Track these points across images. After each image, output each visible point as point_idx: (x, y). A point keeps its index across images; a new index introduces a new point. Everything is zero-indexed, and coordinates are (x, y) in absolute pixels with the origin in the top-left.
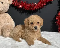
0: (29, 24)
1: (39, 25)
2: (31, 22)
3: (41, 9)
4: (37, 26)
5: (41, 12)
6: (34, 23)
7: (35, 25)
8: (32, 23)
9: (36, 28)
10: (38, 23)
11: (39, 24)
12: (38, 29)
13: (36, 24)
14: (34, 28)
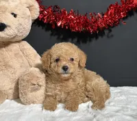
3: (113, 27)
4: (67, 65)
5: (112, 36)
9: (65, 68)
10: (72, 60)
11: (74, 62)
14: (61, 70)
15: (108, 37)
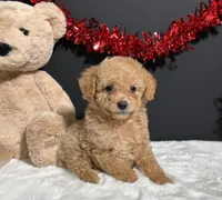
0: (97, 91)
1: (136, 97)
2: (104, 82)
6: (116, 87)
7: (119, 96)
8: (109, 89)
10: (133, 89)
11: (137, 93)
12: (132, 113)
13: (124, 92)
14: (114, 108)
15: (170, 68)
